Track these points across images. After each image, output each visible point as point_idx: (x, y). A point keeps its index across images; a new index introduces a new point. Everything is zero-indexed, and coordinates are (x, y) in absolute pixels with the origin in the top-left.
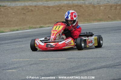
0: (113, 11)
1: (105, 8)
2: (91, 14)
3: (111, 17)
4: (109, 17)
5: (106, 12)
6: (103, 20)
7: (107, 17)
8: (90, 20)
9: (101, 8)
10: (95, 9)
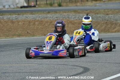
0: (31, 26)
1: (24, 24)
2: (10, 30)
3: (30, 33)
4: (28, 33)
5: (24, 27)
6: (22, 36)
7: (26, 32)
8: (9, 35)
9: (20, 23)
10: (13, 24)
